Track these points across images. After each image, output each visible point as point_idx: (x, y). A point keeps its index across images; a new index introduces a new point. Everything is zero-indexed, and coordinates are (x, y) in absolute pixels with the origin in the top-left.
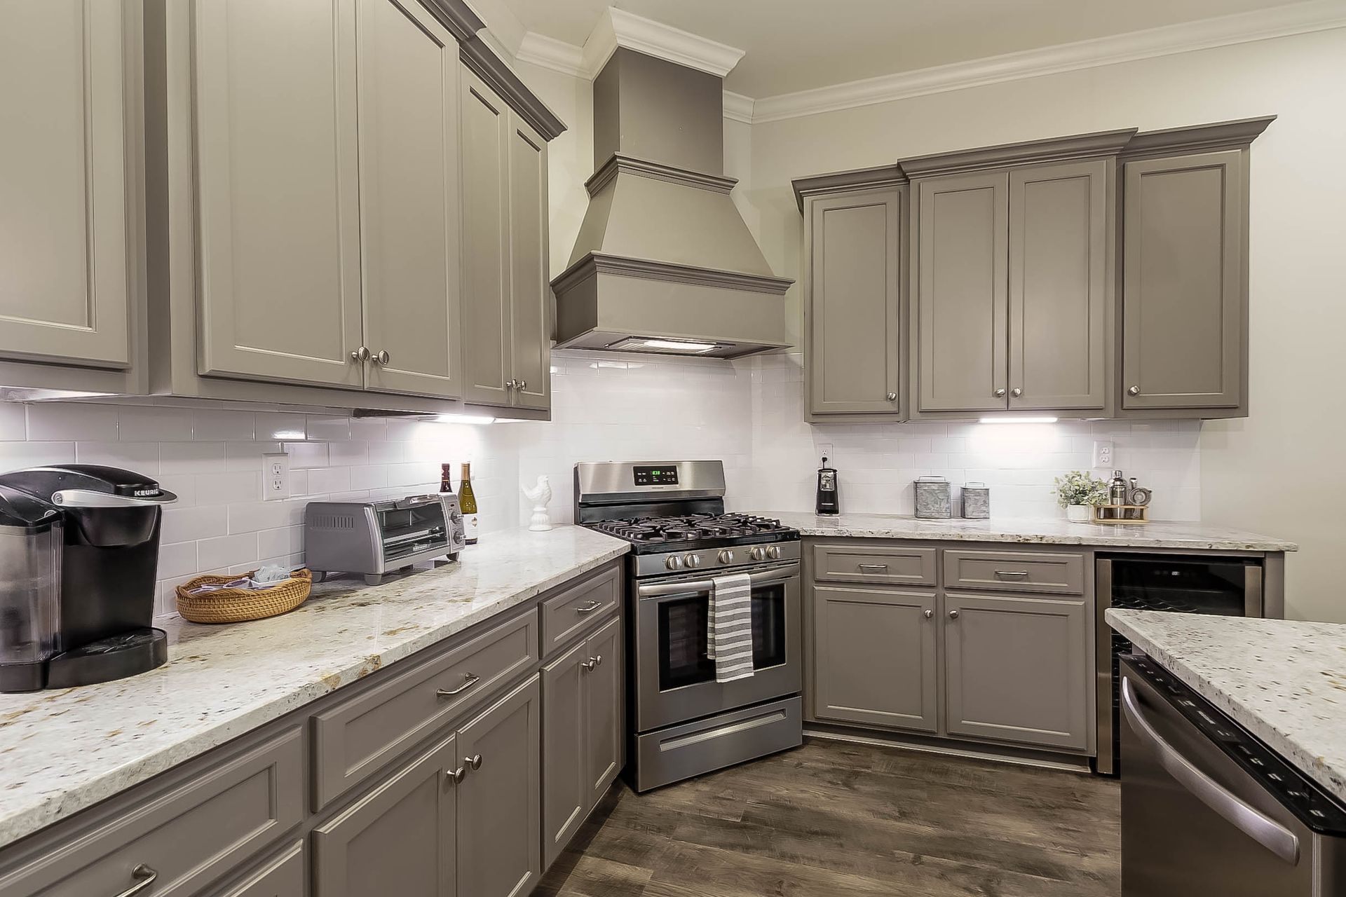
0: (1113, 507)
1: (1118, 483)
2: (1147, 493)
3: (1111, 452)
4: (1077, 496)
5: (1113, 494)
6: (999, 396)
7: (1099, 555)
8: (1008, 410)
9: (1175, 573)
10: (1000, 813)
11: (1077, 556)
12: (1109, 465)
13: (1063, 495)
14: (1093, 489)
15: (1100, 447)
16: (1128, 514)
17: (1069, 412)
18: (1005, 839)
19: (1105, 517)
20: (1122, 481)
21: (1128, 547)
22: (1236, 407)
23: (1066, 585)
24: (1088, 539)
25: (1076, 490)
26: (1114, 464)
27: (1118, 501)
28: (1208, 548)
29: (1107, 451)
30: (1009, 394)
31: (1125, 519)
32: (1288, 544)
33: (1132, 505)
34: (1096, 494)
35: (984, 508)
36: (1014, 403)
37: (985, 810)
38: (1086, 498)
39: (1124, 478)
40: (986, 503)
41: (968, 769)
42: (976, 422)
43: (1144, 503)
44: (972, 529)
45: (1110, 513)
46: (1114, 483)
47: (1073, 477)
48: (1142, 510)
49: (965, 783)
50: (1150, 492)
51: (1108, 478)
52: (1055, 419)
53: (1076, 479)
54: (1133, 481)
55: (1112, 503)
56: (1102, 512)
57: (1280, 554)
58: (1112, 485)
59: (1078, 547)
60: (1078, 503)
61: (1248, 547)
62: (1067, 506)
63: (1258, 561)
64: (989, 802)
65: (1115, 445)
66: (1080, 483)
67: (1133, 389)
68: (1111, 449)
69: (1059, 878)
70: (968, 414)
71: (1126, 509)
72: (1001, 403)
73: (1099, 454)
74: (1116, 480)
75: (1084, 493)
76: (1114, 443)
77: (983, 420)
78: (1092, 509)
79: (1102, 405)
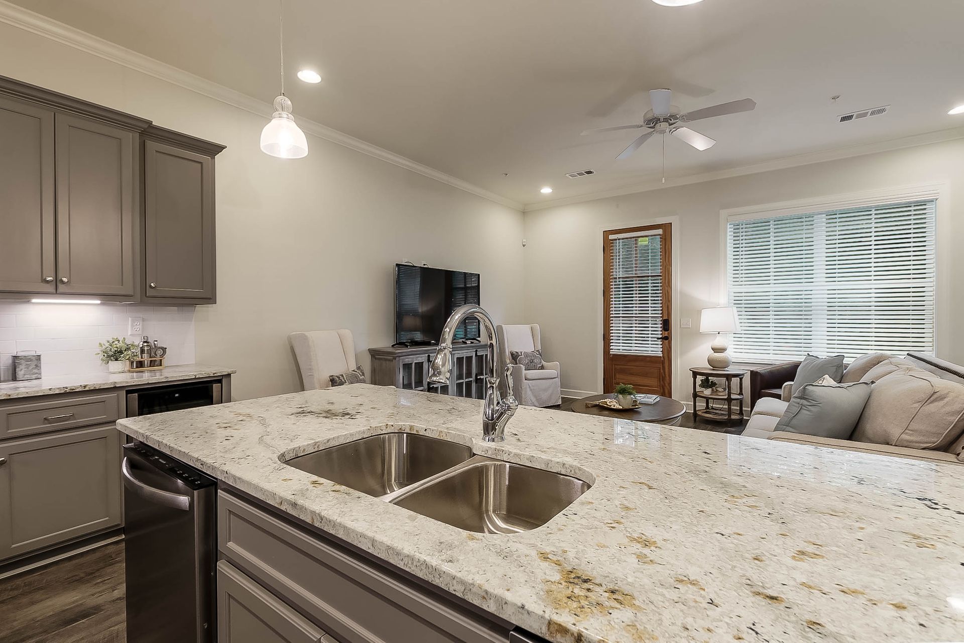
0: (142, 360)
1: (146, 344)
2: (164, 349)
3: (141, 324)
4: (116, 355)
5: (142, 351)
6: (48, 282)
7: (128, 392)
8: (56, 293)
9: (177, 395)
10: (49, 598)
11: (113, 395)
12: (140, 332)
13: (106, 355)
14: (128, 349)
15: (133, 321)
16: (152, 363)
17: (109, 298)
18: (51, 613)
19: (137, 367)
20: (148, 342)
21: (148, 384)
22: (210, 299)
23: (105, 416)
24: (121, 383)
25: (116, 351)
26: (143, 331)
27: (145, 356)
28: (194, 377)
29: (138, 324)
30: (57, 281)
31: (150, 366)
32: (232, 370)
33: (155, 357)
34: (129, 352)
35: (36, 371)
36: (61, 288)
37: (33, 603)
38: (122, 356)
39: (149, 341)
40: (38, 366)
41: (19, 582)
42: (29, 302)
43: (162, 356)
44: (24, 388)
45: (140, 364)
46: (143, 344)
47: (113, 342)
48: (161, 360)
49: (16, 593)
50: (166, 348)
51: (139, 342)
52: (99, 302)
53: (115, 343)
54: (156, 342)
55: (142, 358)
56: (135, 364)
57: (229, 375)
58: (141, 346)
59: (115, 389)
60: (116, 360)
61: (213, 374)
62: (108, 362)
63: (219, 381)
64: (38, 596)
65: (143, 320)
66: (118, 346)
67: (152, 284)
68: (141, 323)
69: (95, 614)
70: (21, 295)
71: (151, 361)
72: (51, 288)
73: (132, 326)
74: (144, 342)
75: (121, 352)
76: (143, 319)
77: (34, 301)
78: (128, 362)
79: (131, 293)
